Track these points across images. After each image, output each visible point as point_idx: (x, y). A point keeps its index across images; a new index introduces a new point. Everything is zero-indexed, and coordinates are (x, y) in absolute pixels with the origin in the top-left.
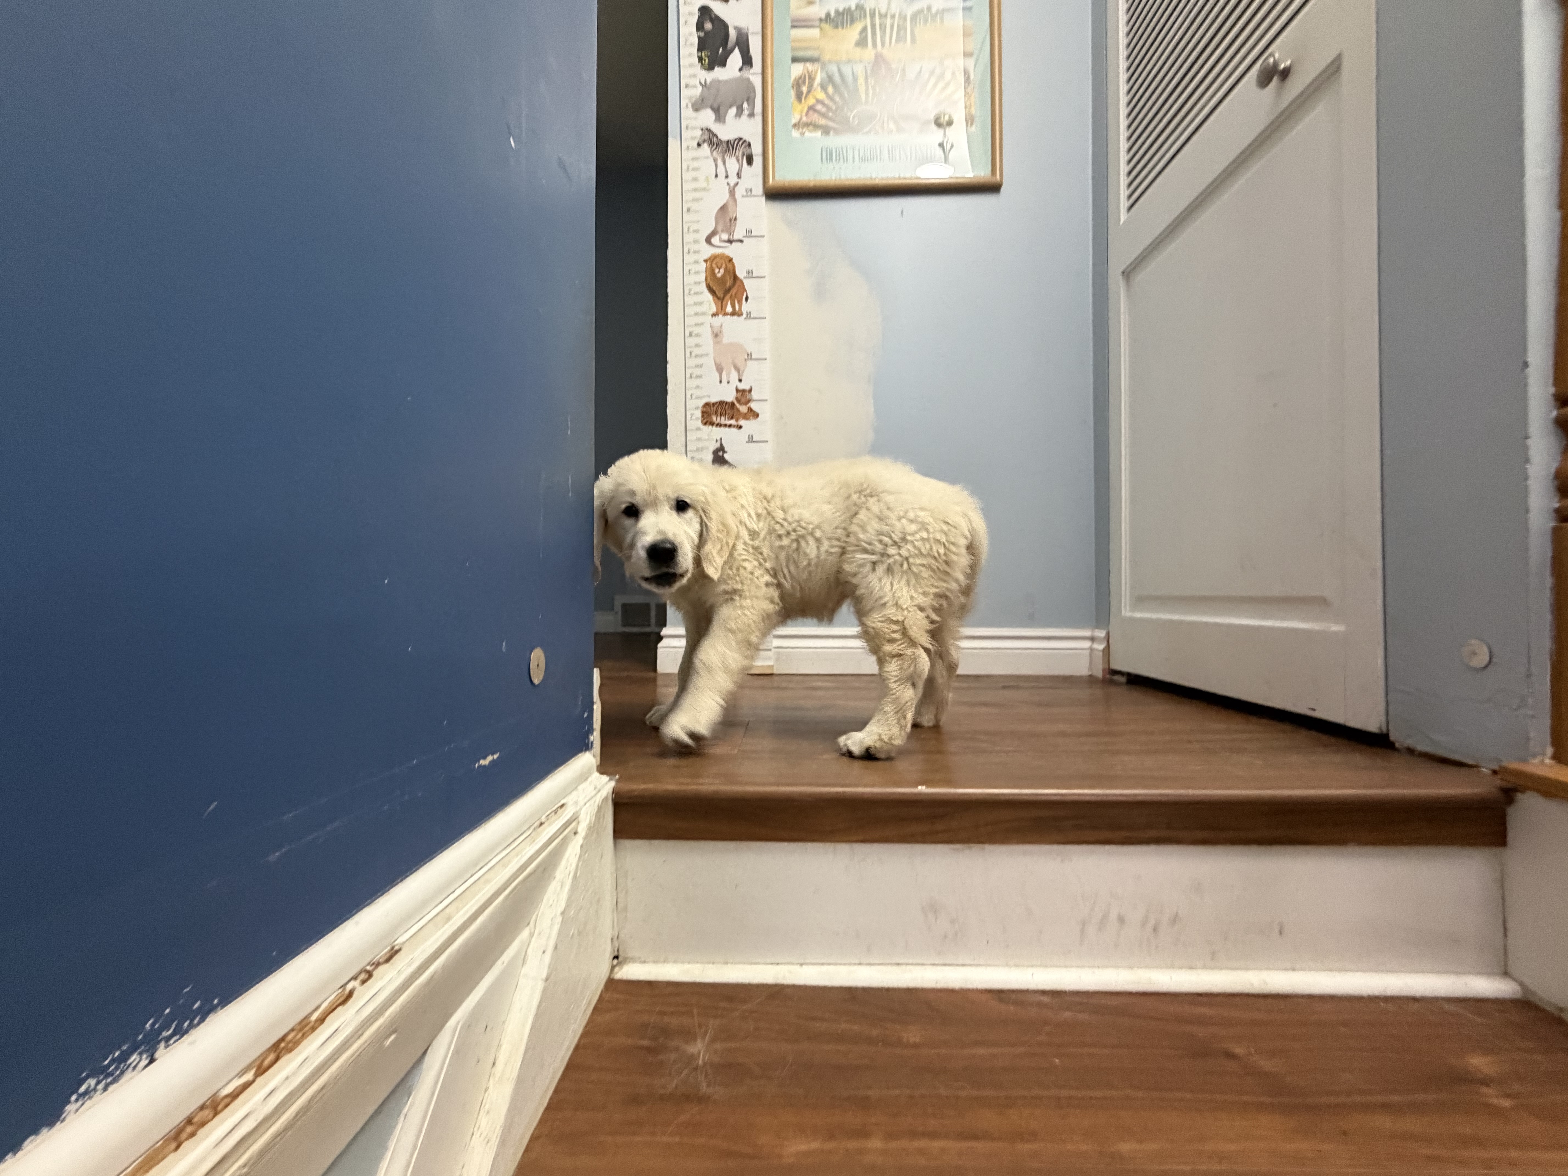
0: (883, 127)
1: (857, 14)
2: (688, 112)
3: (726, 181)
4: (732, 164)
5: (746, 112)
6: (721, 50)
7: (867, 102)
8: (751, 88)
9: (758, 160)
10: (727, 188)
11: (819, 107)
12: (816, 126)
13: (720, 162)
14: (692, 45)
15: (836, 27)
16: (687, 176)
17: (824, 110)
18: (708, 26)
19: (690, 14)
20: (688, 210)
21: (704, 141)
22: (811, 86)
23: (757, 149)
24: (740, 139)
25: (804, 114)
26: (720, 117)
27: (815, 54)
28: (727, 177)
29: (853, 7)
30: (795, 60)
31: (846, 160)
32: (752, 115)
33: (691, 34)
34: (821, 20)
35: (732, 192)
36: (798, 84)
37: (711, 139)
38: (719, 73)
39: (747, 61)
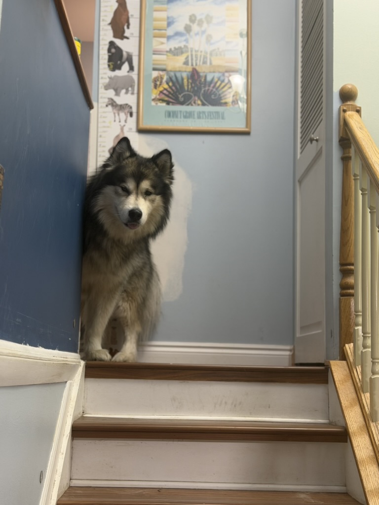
0: (195, 103)
1: (184, 50)
2: (102, 90)
3: (121, 123)
4: (123, 116)
5: (130, 92)
6: (119, 62)
7: (188, 91)
8: (132, 80)
9: (135, 115)
10: (119, 127)
11: (165, 92)
12: (163, 101)
13: (117, 115)
14: (105, 59)
15: (174, 55)
16: (100, 120)
17: (167, 93)
18: (113, 50)
19: (105, 45)
20: (101, 136)
21: (109, 104)
22: (161, 82)
23: (134, 110)
24: (127, 104)
25: (157, 95)
26: (117, 94)
27: (163, 67)
28: (120, 122)
29: (183, 47)
30: (154, 69)
31: (177, 117)
32: (133, 94)
33: (105, 54)
34: (167, 52)
35: (122, 129)
36: (155, 80)
37: (112, 103)
38: (117, 73)
39: (131, 68)
